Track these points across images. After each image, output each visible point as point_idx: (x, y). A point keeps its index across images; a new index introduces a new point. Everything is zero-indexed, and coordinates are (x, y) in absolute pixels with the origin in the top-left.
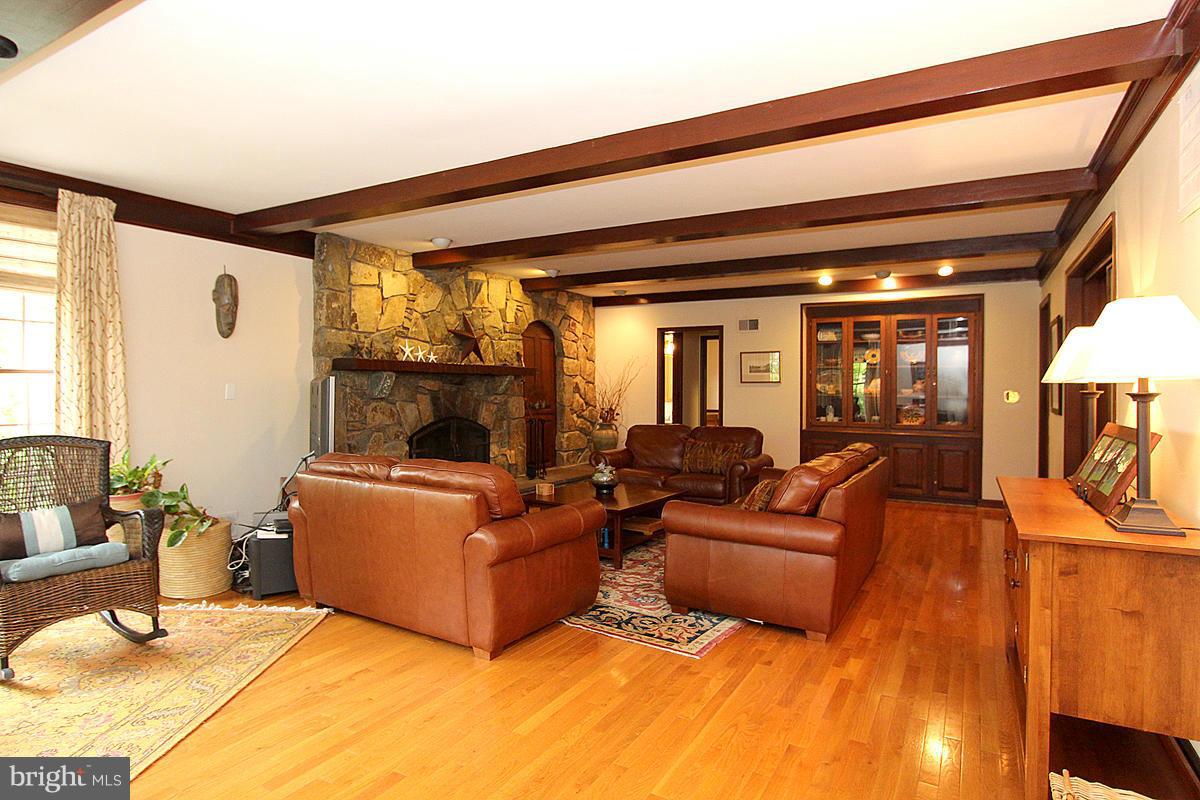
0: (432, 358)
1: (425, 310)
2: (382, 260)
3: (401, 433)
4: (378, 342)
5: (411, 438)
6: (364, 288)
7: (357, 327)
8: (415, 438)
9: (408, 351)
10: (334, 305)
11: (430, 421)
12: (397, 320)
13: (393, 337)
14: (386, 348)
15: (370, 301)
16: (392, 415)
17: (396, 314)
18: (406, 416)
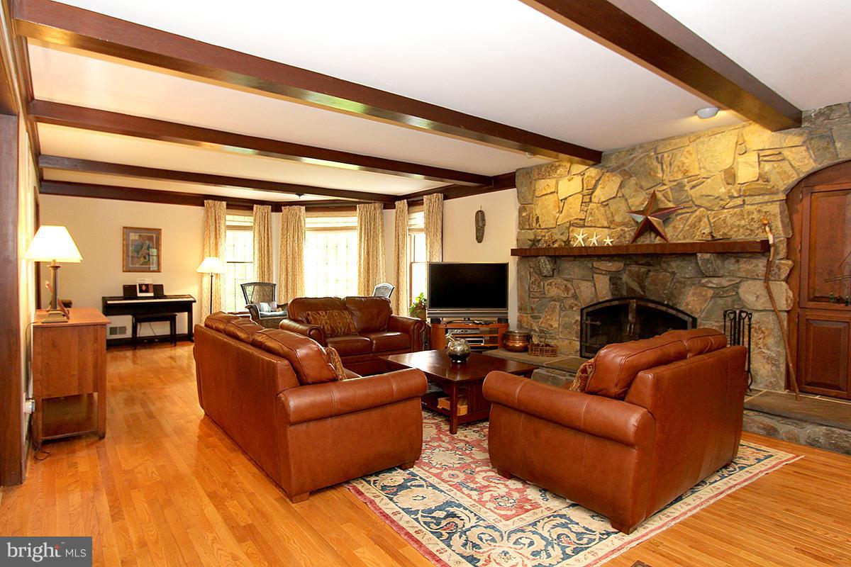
0: (608, 241)
1: (603, 199)
2: (559, 171)
3: (576, 305)
4: (556, 234)
5: (582, 310)
6: (544, 197)
7: (540, 226)
8: (585, 311)
9: (580, 238)
10: (524, 214)
11: (607, 298)
12: (573, 214)
13: (568, 228)
14: (565, 238)
15: (548, 205)
16: (567, 289)
17: (574, 209)
18: (580, 291)
